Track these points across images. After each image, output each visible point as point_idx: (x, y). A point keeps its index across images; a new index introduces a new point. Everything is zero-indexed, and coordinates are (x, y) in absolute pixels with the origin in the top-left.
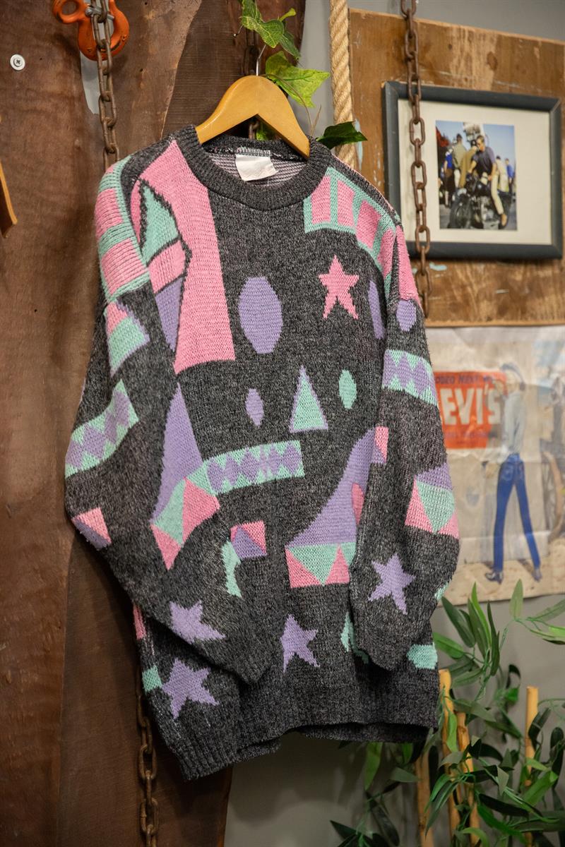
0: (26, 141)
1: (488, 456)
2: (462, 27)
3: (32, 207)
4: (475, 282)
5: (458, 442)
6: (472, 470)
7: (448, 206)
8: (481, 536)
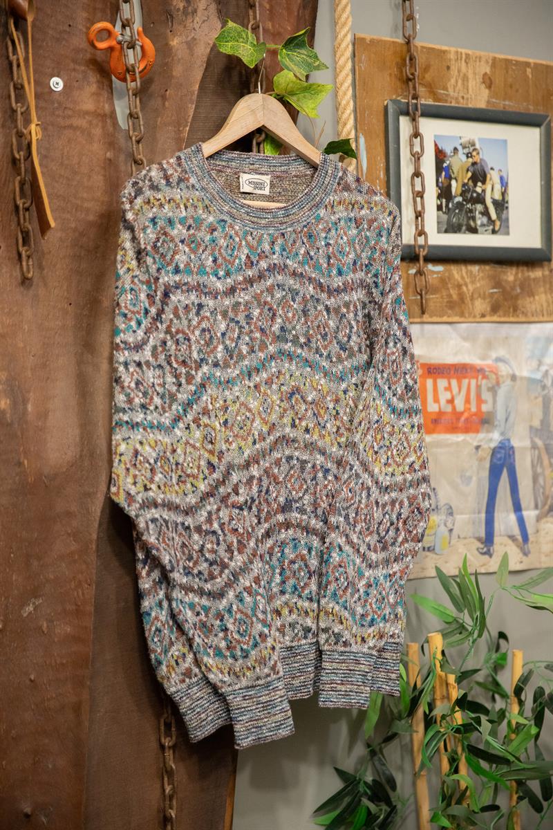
0: (63, 153)
1: (481, 441)
2: (459, 50)
3: (68, 212)
4: (470, 282)
5: (453, 428)
6: (466, 453)
7: (445, 212)
8: (474, 513)
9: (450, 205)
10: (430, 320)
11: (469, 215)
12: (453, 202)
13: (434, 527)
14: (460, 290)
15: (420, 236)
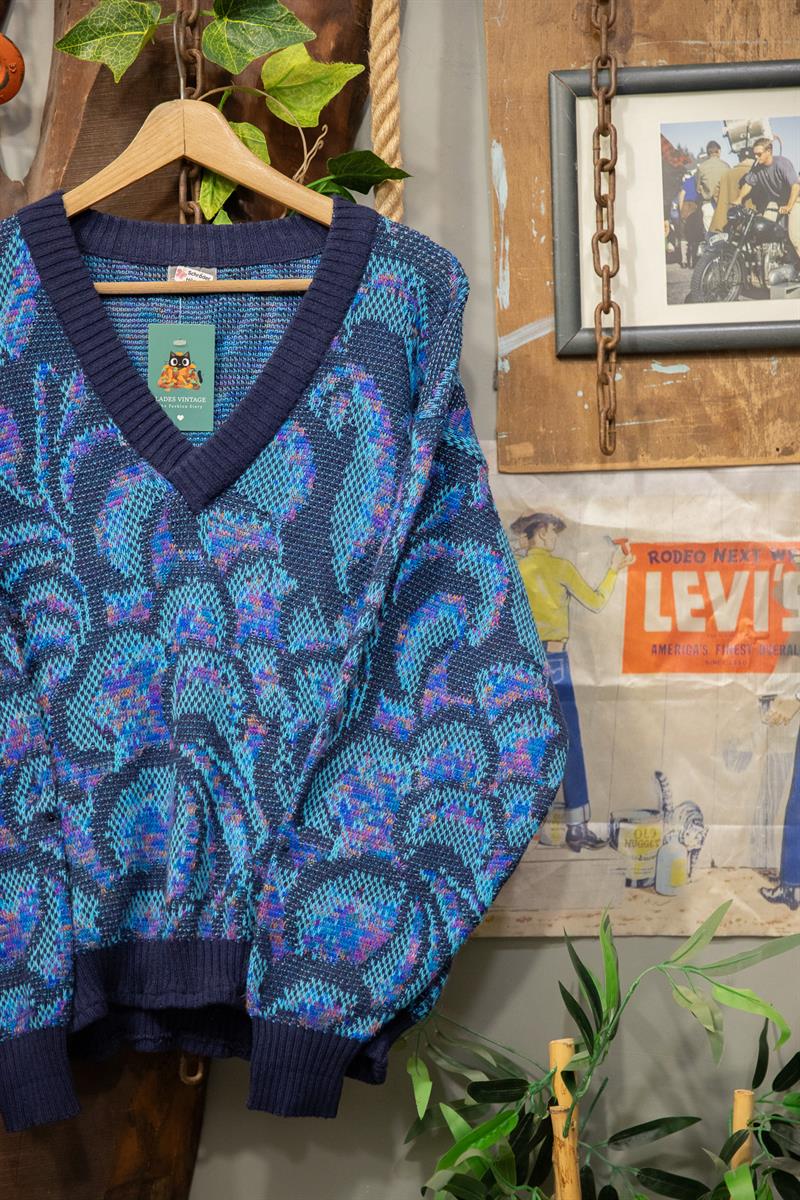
1: (777, 687)
4: (756, 389)
5: (707, 662)
6: (738, 709)
7: (687, 265)
8: (754, 823)
9: (700, 251)
10: (653, 464)
11: (747, 264)
12: (707, 244)
13: (654, 843)
14: (730, 405)
15: (607, 312)
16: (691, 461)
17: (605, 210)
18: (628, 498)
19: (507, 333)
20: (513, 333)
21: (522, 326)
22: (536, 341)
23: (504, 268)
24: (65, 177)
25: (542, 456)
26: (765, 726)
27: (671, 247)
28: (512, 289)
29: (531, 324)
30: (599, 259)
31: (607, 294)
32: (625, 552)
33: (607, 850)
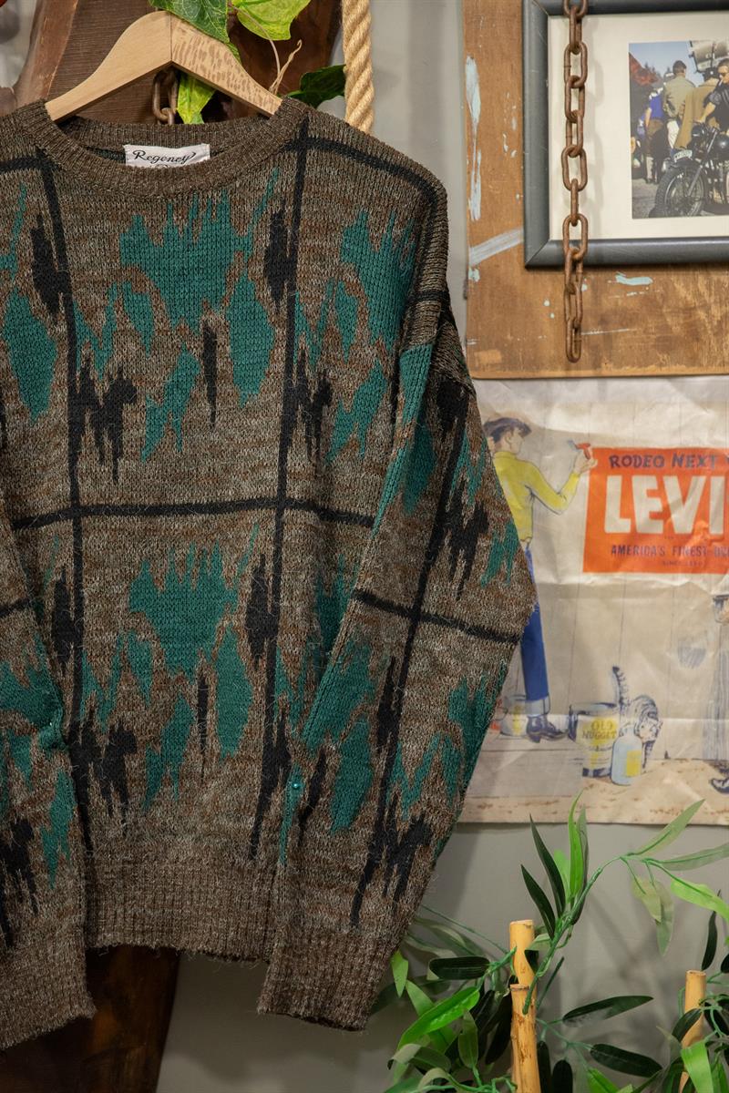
4: (715, 302)
5: (664, 563)
6: (692, 608)
7: (652, 181)
8: (707, 717)
9: (665, 167)
10: (615, 372)
11: (710, 181)
12: (672, 160)
13: (611, 735)
14: (690, 316)
15: (575, 224)
16: (652, 369)
17: (574, 126)
18: (591, 405)
19: (478, 244)
20: (483, 244)
21: (492, 237)
22: (505, 251)
23: (476, 181)
24: (54, 83)
25: (510, 362)
26: (719, 624)
27: (637, 163)
28: (483, 202)
29: (501, 235)
30: (568, 173)
31: (575, 206)
32: (588, 457)
33: (565, 741)
